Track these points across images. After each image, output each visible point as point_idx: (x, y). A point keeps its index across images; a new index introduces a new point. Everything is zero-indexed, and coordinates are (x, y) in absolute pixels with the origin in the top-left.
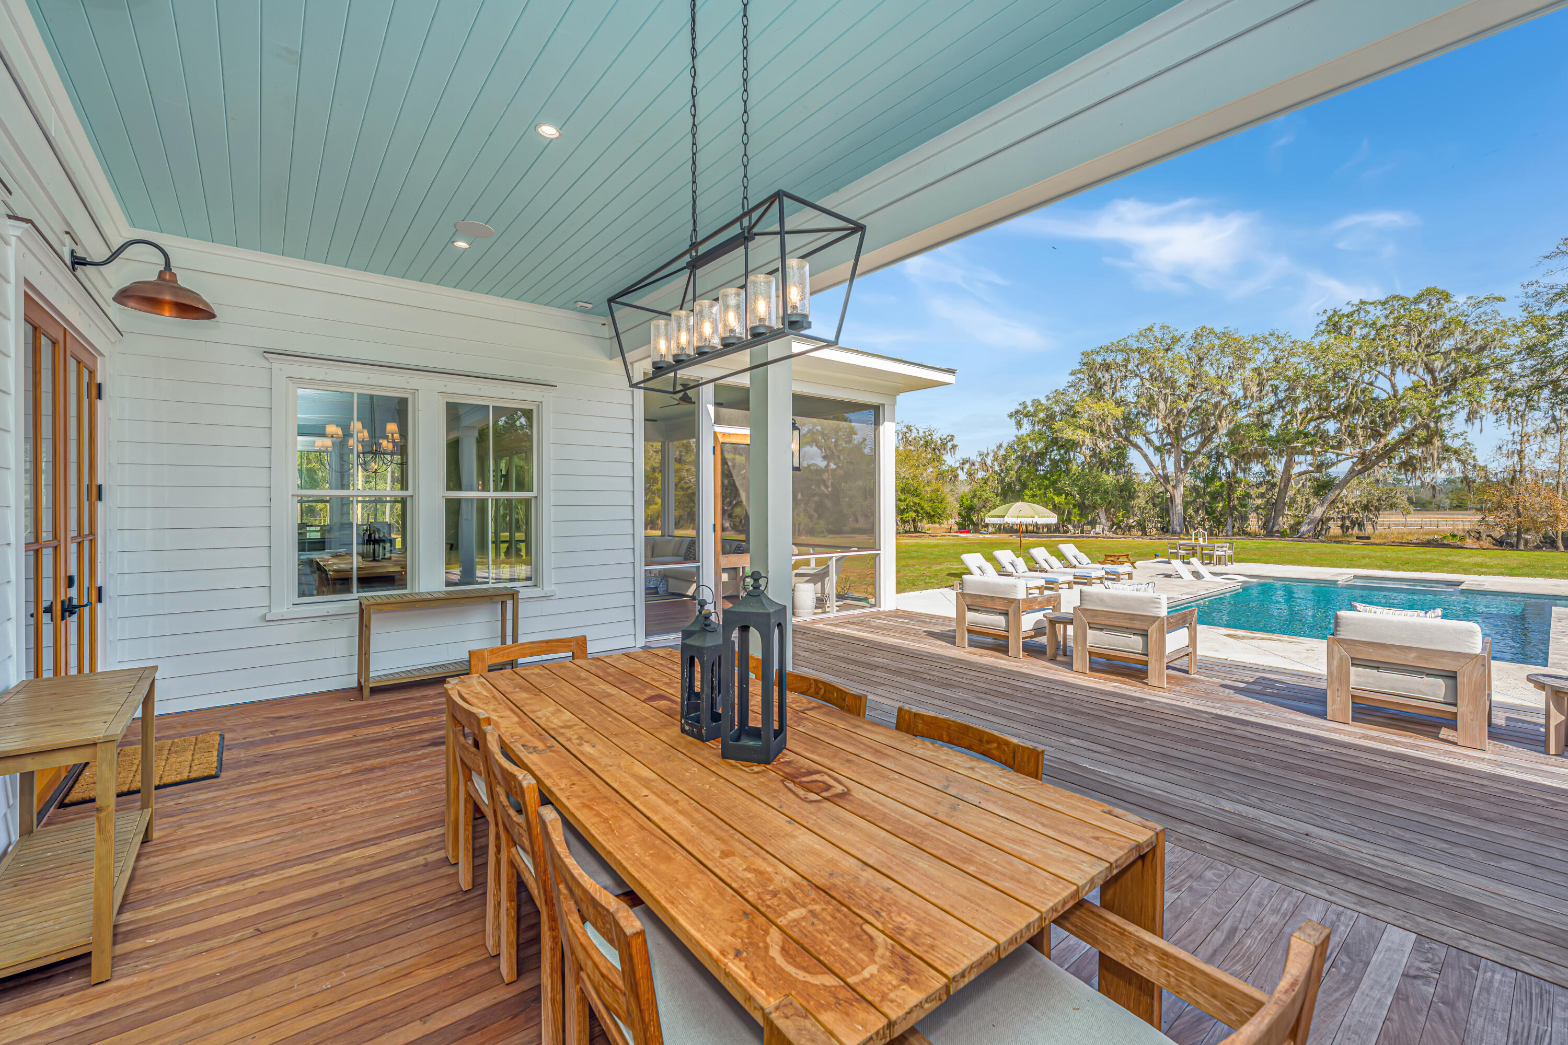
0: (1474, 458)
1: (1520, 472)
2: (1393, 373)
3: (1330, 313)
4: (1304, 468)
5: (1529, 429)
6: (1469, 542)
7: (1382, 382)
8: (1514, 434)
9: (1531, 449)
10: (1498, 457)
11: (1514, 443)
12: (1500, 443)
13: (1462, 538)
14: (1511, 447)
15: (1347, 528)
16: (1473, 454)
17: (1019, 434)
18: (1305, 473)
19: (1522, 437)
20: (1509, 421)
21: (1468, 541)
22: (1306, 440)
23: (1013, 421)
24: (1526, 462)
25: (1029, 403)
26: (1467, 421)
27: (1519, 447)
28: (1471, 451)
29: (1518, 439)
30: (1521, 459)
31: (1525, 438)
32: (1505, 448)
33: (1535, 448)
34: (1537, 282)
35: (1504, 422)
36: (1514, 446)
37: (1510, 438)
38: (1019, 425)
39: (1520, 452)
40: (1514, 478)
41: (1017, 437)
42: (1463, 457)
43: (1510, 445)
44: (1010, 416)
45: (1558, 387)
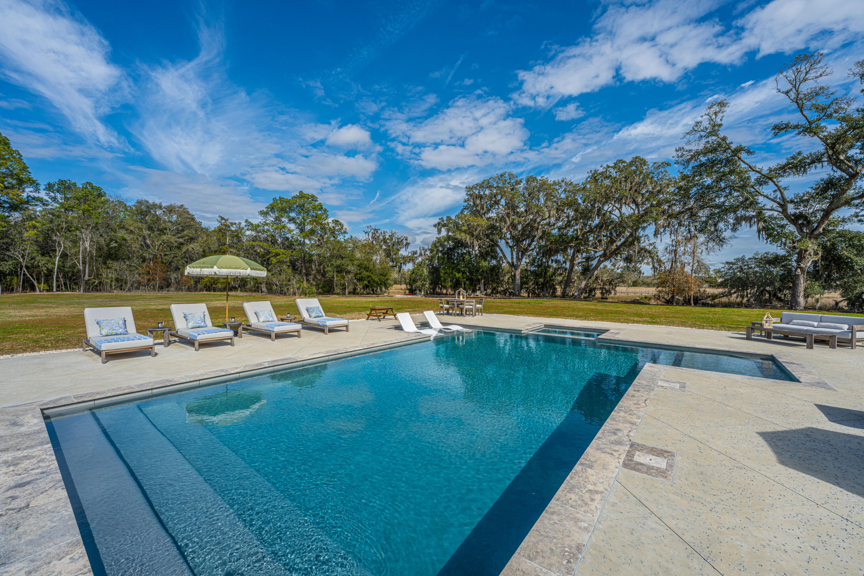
0: (657, 256)
1: (675, 262)
2: (621, 207)
3: (593, 172)
4: (580, 260)
5: (680, 238)
6: (653, 302)
7: (617, 212)
8: (672, 241)
9: (680, 249)
10: (666, 254)
11: (673, 246)
12: (667, 246)
13: (650, 299)
15: (604, 294)
16: (657, 253)
17: (438, 237)
18: (581, 262)
20: (670, 234)
21: (653, 300)
22: (577, 242)
23: (436, 229)
24: (677, 257)
25: (445, 219)
26: (653, 234)
27: (675, 248)
28: (656, 251)
29: (674, 243)
30: (675, 255)
31: (677, 243)
32: (669, 249)
33: (682, 249)
34: (683, 148)
35: (668, 233)
36: (673, 248)
37: (671, 243)
38: (439, 232)
39: (676, 250)
40: (672, 265)
41: (437, 238)
42: (653, 255)
43: (671, 247)
44: (435, 226)
45: (692, 213)
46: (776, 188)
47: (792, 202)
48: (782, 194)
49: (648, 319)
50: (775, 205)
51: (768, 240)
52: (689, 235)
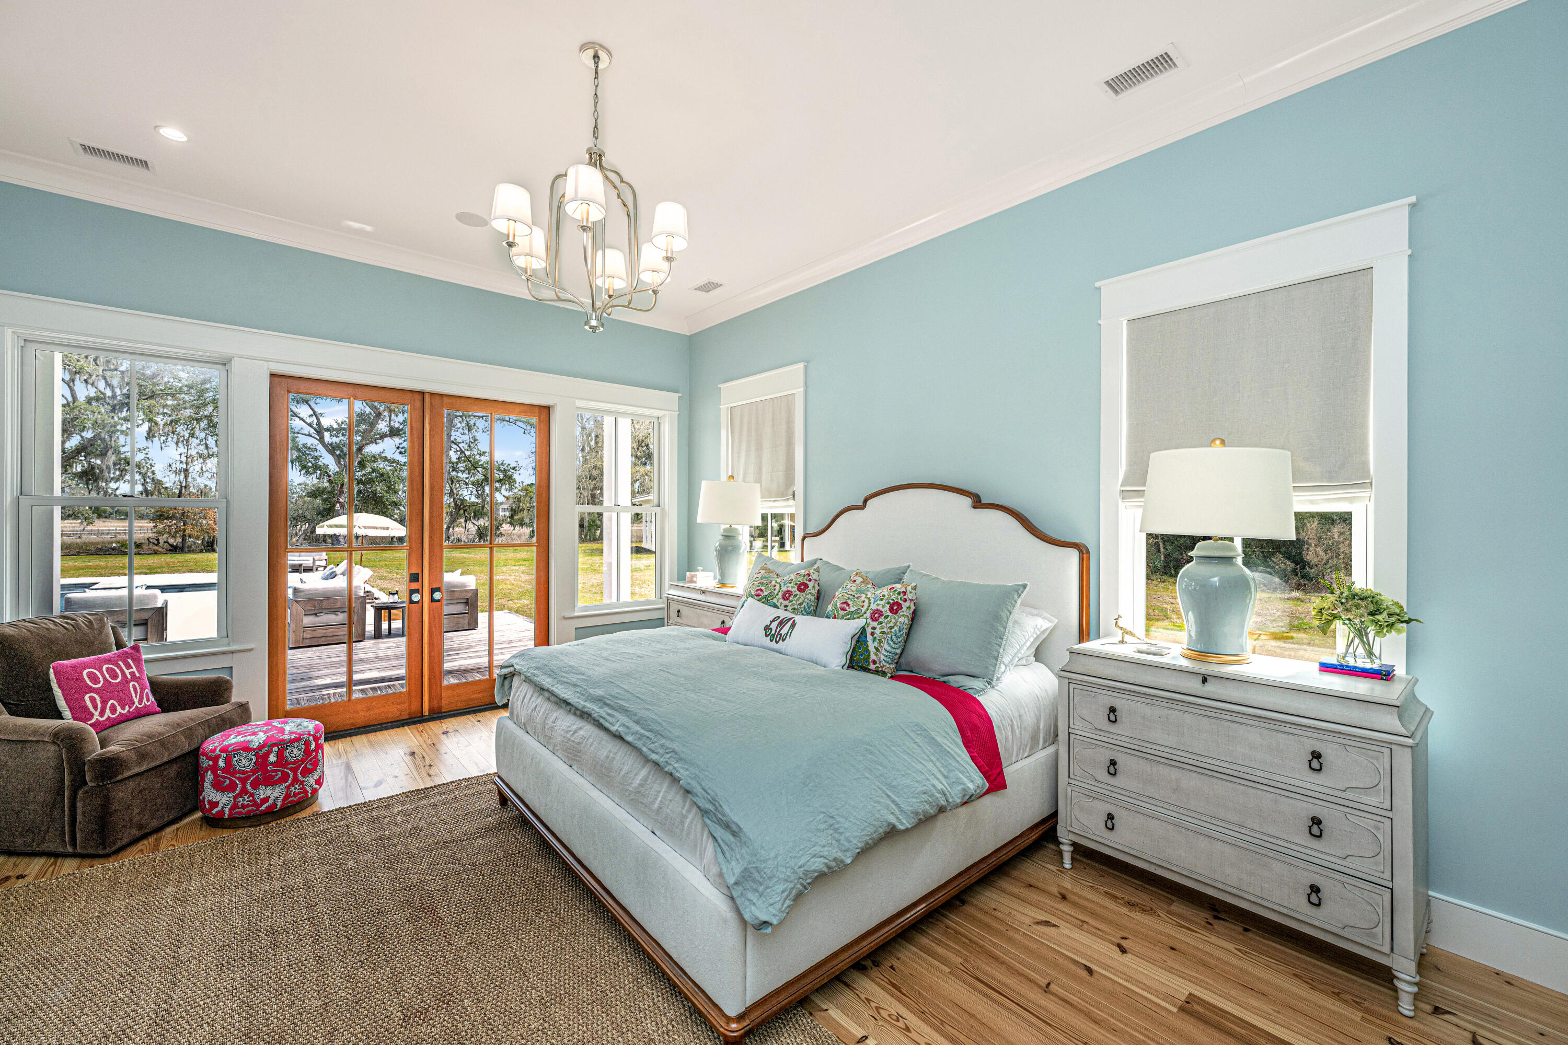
0: (153, 473)
1: (185, 487)
5: (192, 453)
6: (145, 549)
8: (181, 455)
9: (195, 467)
10: (169, 473)
11: (181, 462)
12: (171, 461)
14: (179, 466)
16: (153, 469)
19: (187, 458)
20: (177, 444)
24: (190, 479)
26: (147, 438)
27: (184, 466)
28: (151, 465)
29: (184, 459)
30: (186, 477)
31: (189, 459)
32: (174, 466)
33: (198, 468)
35: (173, 442)
36: (181, 465)
37: (178, 458)
39: (186, 470)
40: (180, 492)
42: (143, 471)
43: (178, 463)
45: (211, 421)
46: (311, 413)
47: (327, 430)
48: (318, 420)
49: (144, 570)
50: (312, 431)
51: (302, 472)
52: (205, 451)
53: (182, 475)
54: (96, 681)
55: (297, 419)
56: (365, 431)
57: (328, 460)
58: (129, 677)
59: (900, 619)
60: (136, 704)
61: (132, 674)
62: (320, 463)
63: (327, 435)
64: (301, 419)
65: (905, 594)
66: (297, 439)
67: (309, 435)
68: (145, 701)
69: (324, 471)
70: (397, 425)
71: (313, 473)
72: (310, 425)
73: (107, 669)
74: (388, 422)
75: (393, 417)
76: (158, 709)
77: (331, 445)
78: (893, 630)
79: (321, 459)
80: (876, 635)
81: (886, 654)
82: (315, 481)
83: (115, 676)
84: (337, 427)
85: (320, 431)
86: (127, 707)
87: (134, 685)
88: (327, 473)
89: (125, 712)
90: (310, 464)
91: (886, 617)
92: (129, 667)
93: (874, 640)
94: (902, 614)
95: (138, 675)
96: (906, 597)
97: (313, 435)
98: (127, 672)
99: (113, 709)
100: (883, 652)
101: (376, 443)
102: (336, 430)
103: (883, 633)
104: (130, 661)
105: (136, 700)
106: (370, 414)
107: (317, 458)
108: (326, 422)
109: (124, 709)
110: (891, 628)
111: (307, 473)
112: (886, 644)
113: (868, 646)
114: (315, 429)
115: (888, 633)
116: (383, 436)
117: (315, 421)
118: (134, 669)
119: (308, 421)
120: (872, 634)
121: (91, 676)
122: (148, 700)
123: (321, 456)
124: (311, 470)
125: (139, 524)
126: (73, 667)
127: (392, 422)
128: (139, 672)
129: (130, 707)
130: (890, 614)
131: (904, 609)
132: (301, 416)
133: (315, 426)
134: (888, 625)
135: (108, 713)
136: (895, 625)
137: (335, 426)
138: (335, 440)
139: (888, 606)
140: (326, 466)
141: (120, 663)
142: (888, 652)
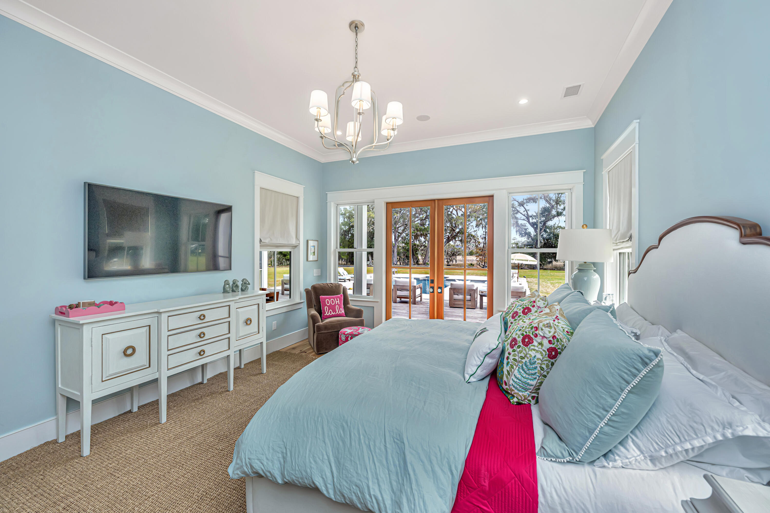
27: (485, 236)
29: (484, 233)
32: (482, 236)
46: (525, 210)
47: (531, 216)
50: (525, 218)
51: (520, 236)
53: (484, 239)
54: (328, 303)
55: (519, 213)
56: (547, 215)
57: (531, 230)
58: (336, 304)
59: (530, 352)
60: (337, 312)
61: (338, 303)
62: (527, 232)
63: (530, 219)
64: (521, 213)
65: (537, 330)
66: (518, 222)
67: (524, 220)
68: (340, 312)
69: (529, 234)
70: (560, 211)
71: (525, 236)
72: (524, 215)
73: (332, 300)
74: (556, 210)
75: (558, 207)
76: (345, 315)
77: (532, 223)
78: (524, 361)
79: (527, 230)
80: (509, 360)
81: (515, 380)
82: (526, 239)
83: (333, 303)
84: (536, 215)
85: (528, 217)
86: (334, 313)
87: (337, 306)
88: (530, 236)
89: (334, 314)
90: (523, 232)
91: (519, 347)
92: (337, 301)
93: (508, 364)
94: (532, 347)
95: (339, 303)
96: (537, 332)
97: (525, 219)
98: (336, 302)
99: (331, 313)
100: (513, 377)
101: (551, 220)
102: (534, 216)
103: (515, 360)
104: (338, 299)
105: (337, 311)
106: (549, 207)
107: (526, 229)
108: (530, 214)
109: (333, 313)
110: (522, 358)
111: (522, 236)
112: (516, 371)
113: (503, 368)
114: (526, 217)
115: (519, 362)
116: (554, 217)
117: (526, 213)
118: (339, 302)
119: (523, 214)
120: (508, 358)
121: (328, 301)
122: (341, 312)
123: (528, 229)
124: (524, 235)
125: (469, 258)
126: (324, 298)
127: (558, 209)
128: (340, 303)
129: (335, 313)
130: (522, 345)
131: (535, 343)
132: (521, 212)
133: (526, 215)
134: (520, 355)
135: (329, 313)
136: (526, 356)
137: (535, 214)
138: (535, 221)
139: (522, 337)
140: (530, 233)
141: (336, 299)
142: (518, 379)
